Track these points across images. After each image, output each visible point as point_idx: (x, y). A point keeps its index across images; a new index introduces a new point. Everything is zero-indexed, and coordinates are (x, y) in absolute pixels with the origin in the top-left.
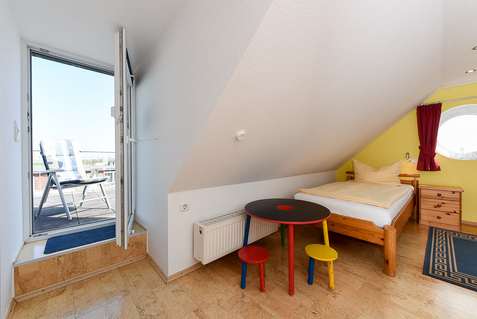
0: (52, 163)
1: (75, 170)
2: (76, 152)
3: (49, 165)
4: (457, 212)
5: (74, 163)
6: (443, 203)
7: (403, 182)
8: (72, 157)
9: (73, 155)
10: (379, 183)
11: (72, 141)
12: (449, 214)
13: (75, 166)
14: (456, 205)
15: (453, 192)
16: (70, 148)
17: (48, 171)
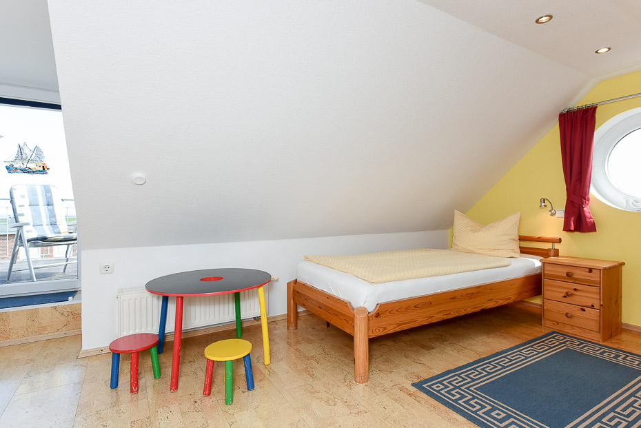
0: (23, 215)
1: (53, 224)
2: (56, 201)
3: (19, 217)
4: (596, 307)
5: (52, 215)
6: (575, 289)
7: (524, 251)
8: (50, 207)
9: (52, 205)
10: (478, 251)
11: (52, 188)
12: (584, 310)
13: (53, 219)
14: (594, 293)
15: (590, 270)
16: (48, 195)
17: (17, 224)
